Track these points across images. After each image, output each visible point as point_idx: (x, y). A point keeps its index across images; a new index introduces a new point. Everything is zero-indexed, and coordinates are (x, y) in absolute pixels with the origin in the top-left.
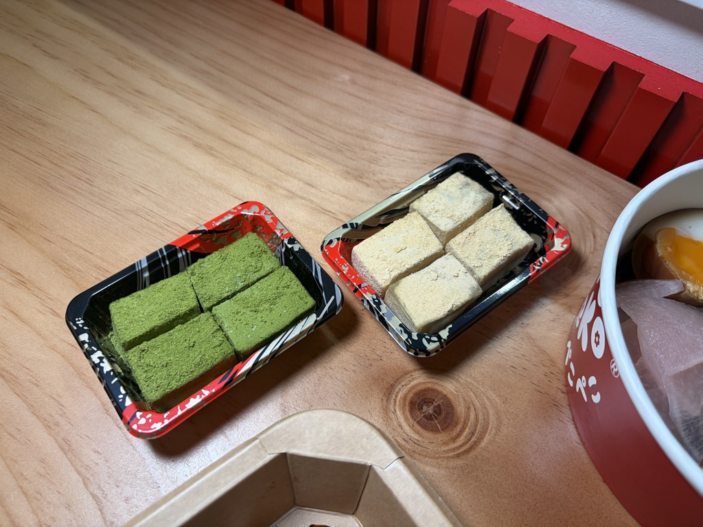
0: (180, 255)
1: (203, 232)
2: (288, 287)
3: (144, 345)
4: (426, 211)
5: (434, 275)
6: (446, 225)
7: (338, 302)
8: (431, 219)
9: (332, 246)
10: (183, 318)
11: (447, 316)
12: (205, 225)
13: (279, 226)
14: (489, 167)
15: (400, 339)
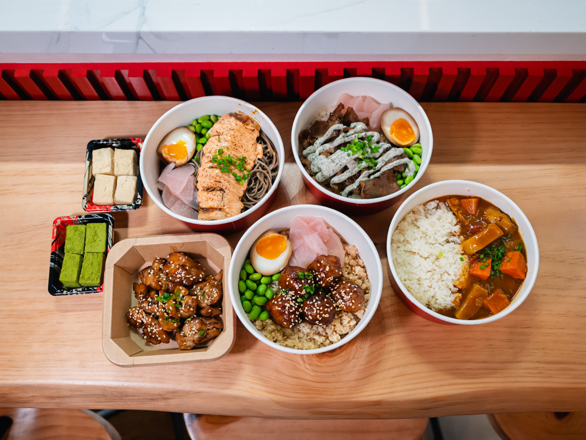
0: (57, 253)
1: (54, 241)
2: (95, 227)
3: (81, 276)
4: (98, 171)
5: (121, 186)
6: (108, 170)
7: (111, 216)
8: (102, 172)
9: (87, 207)
10: (81, 262)
11: (135, 192)
12: (53, 239)
13: (71, 217)
14: (99, 141)
15: (131, 209)
